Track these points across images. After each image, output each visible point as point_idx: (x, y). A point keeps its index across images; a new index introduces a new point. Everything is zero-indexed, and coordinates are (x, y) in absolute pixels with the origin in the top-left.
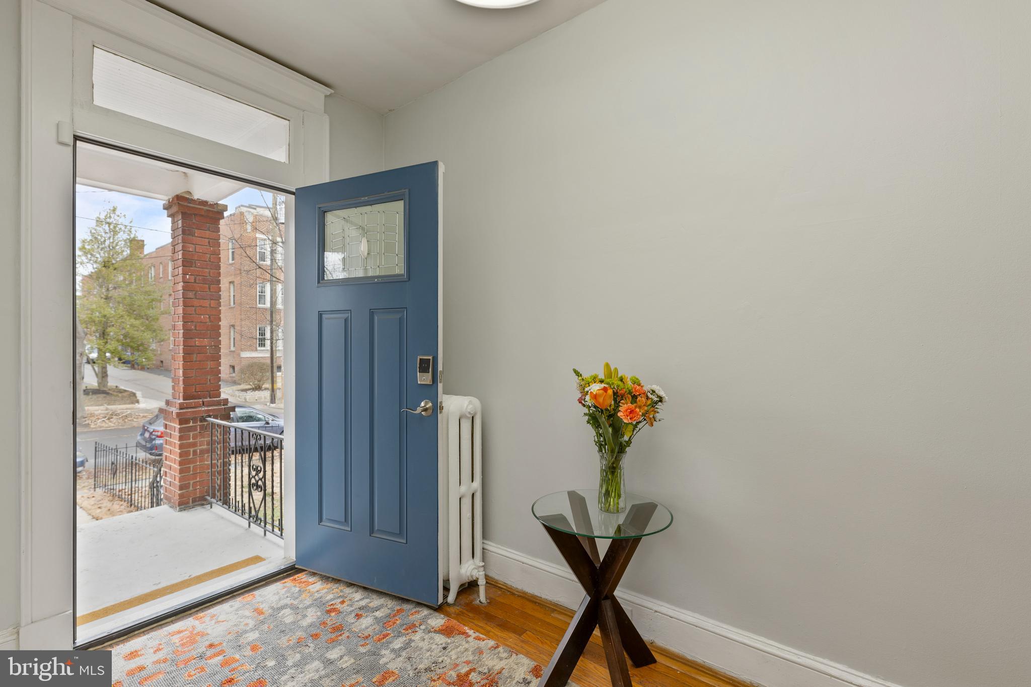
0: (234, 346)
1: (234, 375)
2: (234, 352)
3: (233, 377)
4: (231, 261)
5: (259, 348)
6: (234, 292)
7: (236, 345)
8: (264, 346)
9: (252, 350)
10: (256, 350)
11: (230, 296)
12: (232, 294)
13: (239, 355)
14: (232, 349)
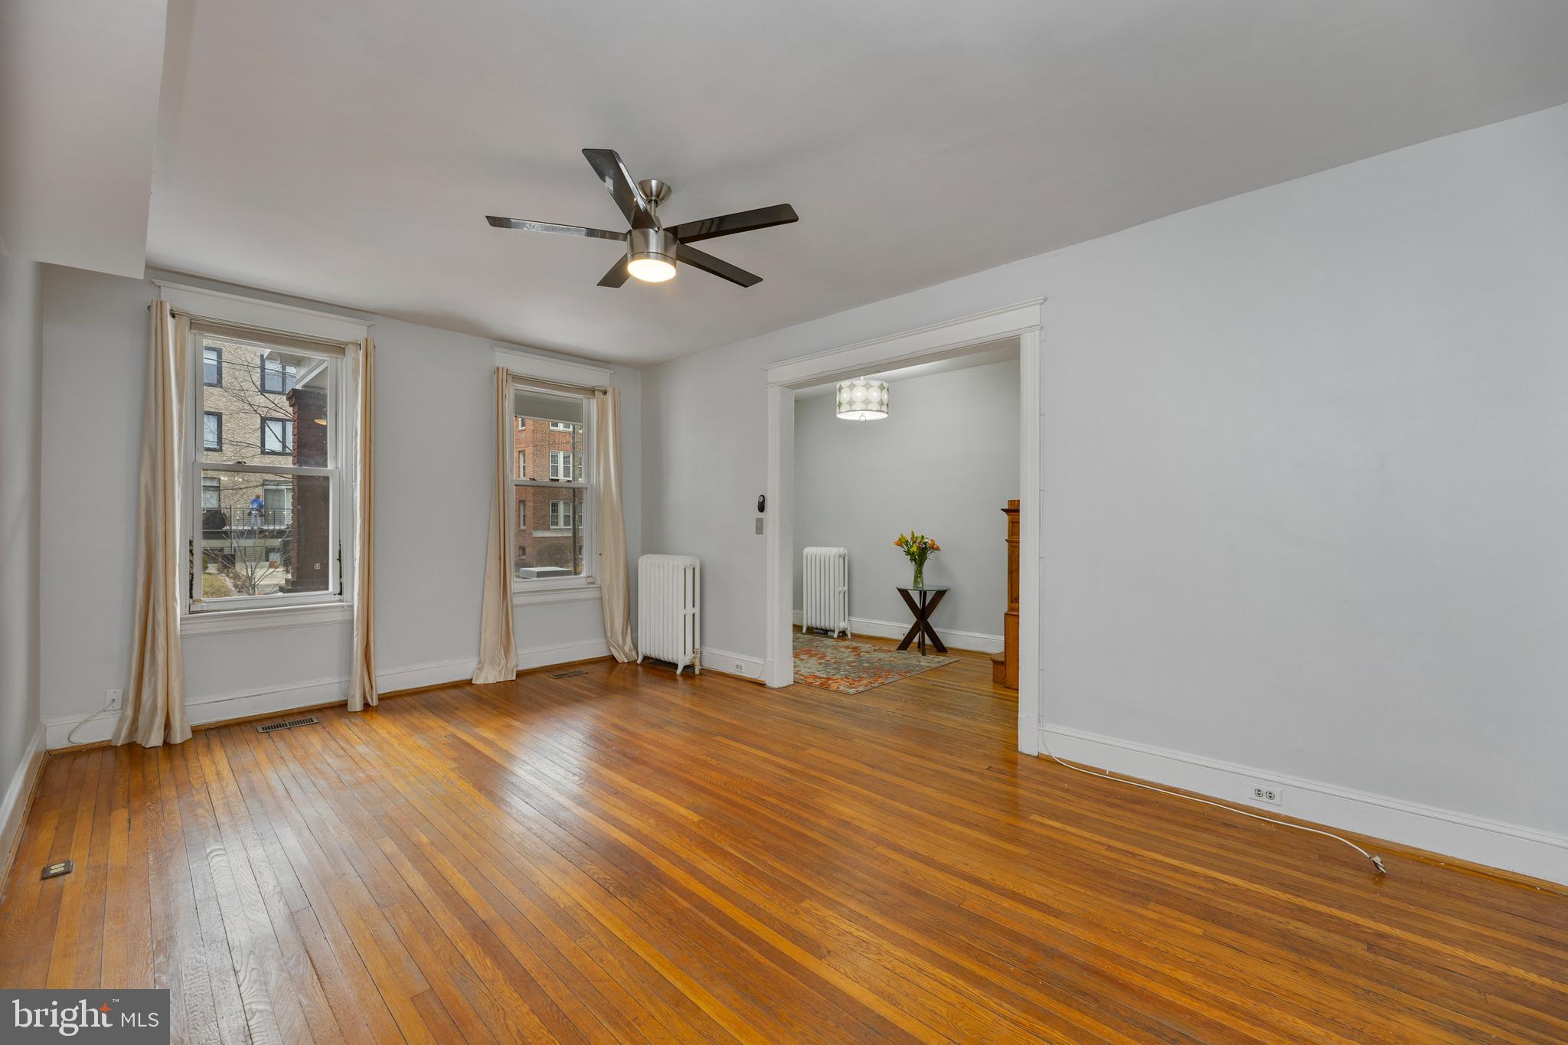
0: (524, 525)
1: (524, 557)
2: (525, 531)
3: (523, 560)
4: (520, 428)
5: (552, 527)
6: (524, 462)
7: (527, 523)
8: (557, 525)
9: (545, 529)
10: (549, 529)
11: (519, 467)
12: (522, 465)
13: (531, 534)
14: (522, 528)
